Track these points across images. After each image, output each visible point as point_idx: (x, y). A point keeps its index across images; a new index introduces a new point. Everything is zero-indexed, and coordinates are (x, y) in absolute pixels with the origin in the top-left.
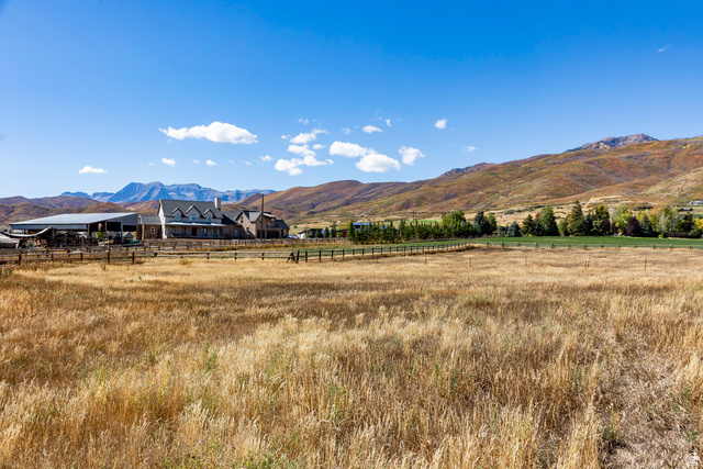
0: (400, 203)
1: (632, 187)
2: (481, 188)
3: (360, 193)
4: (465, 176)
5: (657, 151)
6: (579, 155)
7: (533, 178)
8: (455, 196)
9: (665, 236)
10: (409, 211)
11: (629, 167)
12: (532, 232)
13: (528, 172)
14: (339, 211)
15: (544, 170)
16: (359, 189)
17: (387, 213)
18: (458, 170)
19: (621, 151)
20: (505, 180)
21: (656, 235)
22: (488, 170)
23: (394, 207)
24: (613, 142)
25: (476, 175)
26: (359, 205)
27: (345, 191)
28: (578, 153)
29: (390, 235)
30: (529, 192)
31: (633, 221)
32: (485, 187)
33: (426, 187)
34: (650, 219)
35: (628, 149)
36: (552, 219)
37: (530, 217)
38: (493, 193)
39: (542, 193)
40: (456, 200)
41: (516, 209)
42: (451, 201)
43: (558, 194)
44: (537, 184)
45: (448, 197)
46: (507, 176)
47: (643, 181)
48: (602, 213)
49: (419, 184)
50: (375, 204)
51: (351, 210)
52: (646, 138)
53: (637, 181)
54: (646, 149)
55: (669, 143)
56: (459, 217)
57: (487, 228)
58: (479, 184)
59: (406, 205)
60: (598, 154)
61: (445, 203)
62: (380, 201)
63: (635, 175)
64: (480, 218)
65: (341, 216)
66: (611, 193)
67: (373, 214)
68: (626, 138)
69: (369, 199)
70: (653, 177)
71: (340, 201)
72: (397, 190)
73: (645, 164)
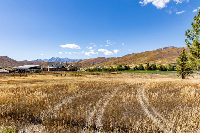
1: (170, 59)
2: (133, 59)
4: (130, 56)
5: (175, 50)
6: (157, 51)
7: (145, 57)
8: (127, 61)
9: (169, 71)
11: (169, 54)
13: (144, 55)
15: (148, 55)
16: (105, 59)
17: (111, 65)
18: (128, 55)
19: (167, 50)
20: (139, 57)
21: (167, 70)
22: (135, 55)
23: (112, 63)
24: (165, 48)
25: (132, 56)
26: (104, 63)
27: (102, 59)
28: (156, 51)
30: (144, 60)
31: (161, 67)
32: (134, 58)
33: (120, 59)
34: (165, 67)
35: (169, 50)
37: (137, 66)
38: (136, 60)
42: (126, 62)
43: (151, 60)
44: (146, 58)
45: (125, 61)
47: (172, 57)
49: (119, 58)
50: (108, 63)
51: (103, 64)
52: (174, 47)
53: (170, 57)
54: (173, 50)
55: (179, 48)
56: (121, 66)
58: (133, 58)
59: (115, 63)
60: (161, 51)
62: (109, 62)
63: (170, 56)
65: (100, 65)
66: (164, 60)
67: (107, 65)
68: (169, 47)
69: (107, 61)
70: (174, 56)
71: (100, 62)
72: (113, 59)
73: (173, 53)
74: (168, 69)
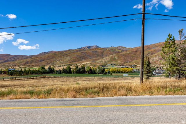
0: (25, 62)
1: (93, 60)
2: (51, 59)
3: (10, 58)
4: (47, 55)
5: (100, 51)
6: (80, 50)
7: (67, 56)
8: (43, 61)
9: (98, 74)
10: (28, 65)
11: (93, 54)
12: (64, 72)
13: (65, 54)
14: (2, 64)
15: (70, 54)
16: (10, 57)
17: (20, 65)
18: (44, 53)
19: (91, 50)
20: (59, 56)
21: (96, 73)
22: (54, 53)
23: (23, 63)
24: (89, 47)
25: (50, 54)
26: (10, 62)
27: (5, 57)
28: (79, 50)
29: (21, 73)
30: (66, 60)
31: (91, 70)
32: (53, 58)
33: (34, 57)
34: (95, 69)
35: (93, 49)
36: (70, 69)
37: (64, 68)
38: (55, 60)
39: (69, 61)
40: (43, 62)
41: (62, 65)
42: (42, 62)
43: (74, 61)
44: (68, 58)
45: (41, 61)
46: (60, 55)
47: (96, 58)
48: (83, 67)
49: (32, 56)
50: (16, 62)
51: (7, 64)
52: (97, 47)
53: (95, 58)
54: (97, 50)
55: (103, 48)
56: (43, 68)
57: (51, 71)
58: (51, 57)
59: (27, 63)
60: (85, 50)
61: (40, 63)
62: (18, 61)
63: (94, 57)
64: (50, 68)
65: (3, 66)
66: (88, 61)
67: (15, 65)
68: (92, 46)
69: (14, 60)
70: (99, 57)
71: (3, 61)
72: (24, 58)
73: (97, 54)
74: (98, 71)
